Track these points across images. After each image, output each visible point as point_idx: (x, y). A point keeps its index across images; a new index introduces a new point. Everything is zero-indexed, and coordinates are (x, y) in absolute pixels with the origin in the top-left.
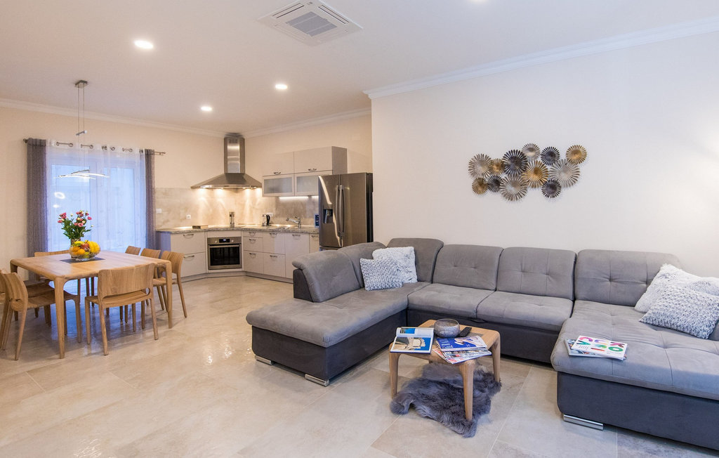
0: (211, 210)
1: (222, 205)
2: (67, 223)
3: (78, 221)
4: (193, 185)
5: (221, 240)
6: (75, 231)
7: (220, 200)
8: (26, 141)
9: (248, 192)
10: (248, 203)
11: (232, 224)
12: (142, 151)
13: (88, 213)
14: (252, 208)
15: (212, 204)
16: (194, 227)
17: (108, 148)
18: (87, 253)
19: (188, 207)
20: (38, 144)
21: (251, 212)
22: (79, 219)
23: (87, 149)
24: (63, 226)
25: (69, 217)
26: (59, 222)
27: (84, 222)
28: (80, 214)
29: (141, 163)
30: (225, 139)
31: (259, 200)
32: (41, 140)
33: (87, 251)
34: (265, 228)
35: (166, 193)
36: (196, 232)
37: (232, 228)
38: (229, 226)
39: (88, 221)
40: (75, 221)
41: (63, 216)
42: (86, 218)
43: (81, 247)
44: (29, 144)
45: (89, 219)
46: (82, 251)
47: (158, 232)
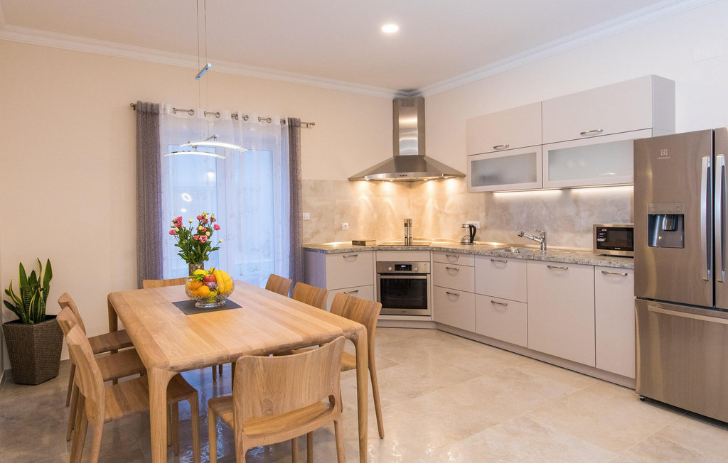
0: (375, 216)
1: (390, 208)
2: (183, 234)
3: (200, 233)
4: (351, 175)
5: (398, 267)
6: (195, 250)
7: (389, 200)
8: (134, 107)
9: (430, 186)
10: (431, 204)
11: (408, 240)
12: (284, 122)
13: (215, 217)
14: (438, 213)
15: (377, 206)
16: (355, 243)
17: (240, 117)
18: (214, 294)
19: (345, 211)
20: (149, 110)
21: (436, 219)
22: (201, 228)
23: (212, 118)
24: (177, 241)
25: (186, 225)
26: (172, 233)
27: (208, 234)
28: (202, 219)
29: (282, 142)
30: (395, 101)
31: (451, 200)
32: (152, 105)
33: (213, 289)
34: (467, 247)
35: (317, 187)
36: (360, 251)
37: (408, 245)
38: (402, 241)
39: (215, 232)
40: (194, 232)
41: (178, 222)
42: (212, 226)
43: (204, 281)
44: (138, 111)
45: (217, 228)
46: (205, 290)
47: (306, 250)
